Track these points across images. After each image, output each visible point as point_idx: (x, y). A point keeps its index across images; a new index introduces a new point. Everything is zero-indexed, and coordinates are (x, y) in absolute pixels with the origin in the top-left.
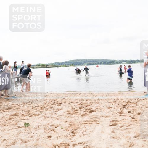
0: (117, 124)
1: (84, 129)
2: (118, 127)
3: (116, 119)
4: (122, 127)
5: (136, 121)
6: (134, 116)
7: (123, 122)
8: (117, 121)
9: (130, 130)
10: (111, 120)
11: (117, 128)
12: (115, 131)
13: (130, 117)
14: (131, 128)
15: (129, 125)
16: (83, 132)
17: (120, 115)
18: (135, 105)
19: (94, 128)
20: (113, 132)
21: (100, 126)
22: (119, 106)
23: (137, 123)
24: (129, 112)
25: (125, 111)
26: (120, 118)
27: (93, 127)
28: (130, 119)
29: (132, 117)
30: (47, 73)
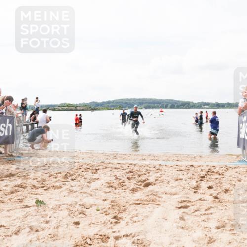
1: (135, 213)
2: (190, 210)
4: (198, 210)
5: (221, 202)
6: (218, 194)
7: (198, 203)
9: (210, 216)
10: (180, 200)
11: (190, 213)
12: (186, 218)
13: (212, 195)
14: (212, 214)
16: (133, 217)
17: (195, 192)
19: (151, 212)
20: (182, 219)
21: (160, 208)
22: (193, 177)
23: (222, 206)
25: (204, 185)
28: (211, 198)
30: (76, 119)
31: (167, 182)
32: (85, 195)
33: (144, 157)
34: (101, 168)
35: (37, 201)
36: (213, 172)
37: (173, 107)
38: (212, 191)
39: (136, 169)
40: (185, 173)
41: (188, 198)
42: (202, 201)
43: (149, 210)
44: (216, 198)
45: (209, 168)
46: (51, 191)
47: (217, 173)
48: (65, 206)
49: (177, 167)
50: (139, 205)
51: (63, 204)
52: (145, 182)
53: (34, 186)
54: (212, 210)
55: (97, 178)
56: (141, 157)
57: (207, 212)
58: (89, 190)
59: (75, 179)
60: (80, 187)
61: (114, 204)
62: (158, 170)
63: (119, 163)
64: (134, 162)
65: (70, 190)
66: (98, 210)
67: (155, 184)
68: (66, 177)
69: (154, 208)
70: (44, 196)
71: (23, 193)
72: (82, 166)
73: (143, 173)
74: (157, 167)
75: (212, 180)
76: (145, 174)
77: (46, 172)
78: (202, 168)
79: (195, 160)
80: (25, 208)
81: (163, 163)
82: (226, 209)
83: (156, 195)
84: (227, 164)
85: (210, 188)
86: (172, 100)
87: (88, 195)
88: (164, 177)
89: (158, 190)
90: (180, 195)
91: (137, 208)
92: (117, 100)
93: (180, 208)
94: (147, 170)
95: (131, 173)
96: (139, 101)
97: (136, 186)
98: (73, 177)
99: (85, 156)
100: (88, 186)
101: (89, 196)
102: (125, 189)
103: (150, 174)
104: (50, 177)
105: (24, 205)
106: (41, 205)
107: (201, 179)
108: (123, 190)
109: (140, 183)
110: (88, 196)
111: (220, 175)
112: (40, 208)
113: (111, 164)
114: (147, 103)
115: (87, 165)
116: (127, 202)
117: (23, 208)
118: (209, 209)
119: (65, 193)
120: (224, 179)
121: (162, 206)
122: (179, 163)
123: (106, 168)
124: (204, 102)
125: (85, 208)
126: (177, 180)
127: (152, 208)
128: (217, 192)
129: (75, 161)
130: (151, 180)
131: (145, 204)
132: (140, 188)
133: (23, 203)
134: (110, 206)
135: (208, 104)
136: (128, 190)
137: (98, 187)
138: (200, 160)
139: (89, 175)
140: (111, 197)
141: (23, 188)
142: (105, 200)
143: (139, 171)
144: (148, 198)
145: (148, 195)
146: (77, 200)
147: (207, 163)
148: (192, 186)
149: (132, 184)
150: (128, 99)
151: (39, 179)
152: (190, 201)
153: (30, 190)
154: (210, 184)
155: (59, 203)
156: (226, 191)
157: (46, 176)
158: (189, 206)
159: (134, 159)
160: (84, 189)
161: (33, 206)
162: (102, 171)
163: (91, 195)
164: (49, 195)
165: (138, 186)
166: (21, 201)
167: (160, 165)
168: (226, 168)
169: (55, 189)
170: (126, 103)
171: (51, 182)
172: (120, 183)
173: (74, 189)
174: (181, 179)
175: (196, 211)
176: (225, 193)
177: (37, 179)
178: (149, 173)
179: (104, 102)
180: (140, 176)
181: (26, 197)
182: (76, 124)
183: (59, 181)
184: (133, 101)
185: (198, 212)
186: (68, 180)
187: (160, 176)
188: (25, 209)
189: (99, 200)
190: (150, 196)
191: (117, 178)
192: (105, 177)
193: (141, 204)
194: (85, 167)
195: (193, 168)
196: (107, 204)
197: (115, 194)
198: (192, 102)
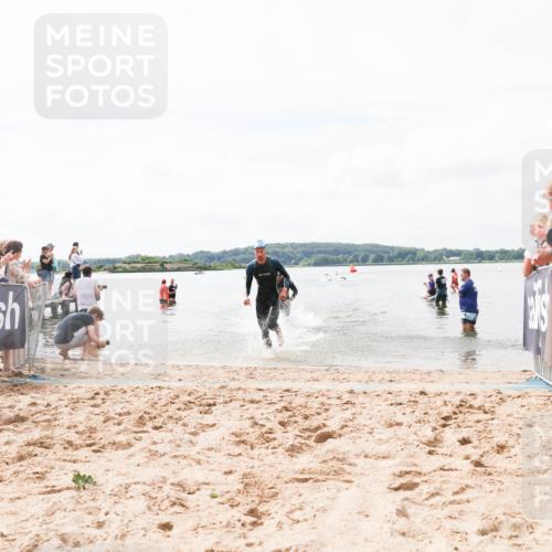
0: (416, 485)
1: (296, 501)
2: (420, 494)
3: (415, 465)
4: (437, 494)
5: (490, 474)
6: (482, 456)
7: (438, 478)
8: (420, 474)
9: (465, 507)
10: (397, 470)
11: (419, 499)
12: (410, 511)
13: (467, 458)
14: (468, 501)
15: (463, 490)
16: (292, 512)
17: (430, 453)
18: (489, 416)
19: (333, 499)
20: (402, 513)
21: (353, 489)
22: (427, 418)
23: (492, 482)
24: (465, 442)
25: (451, 436)
26: (429, 464)
27: (327, 494)
28: (467, 466)
29: (474, 458)
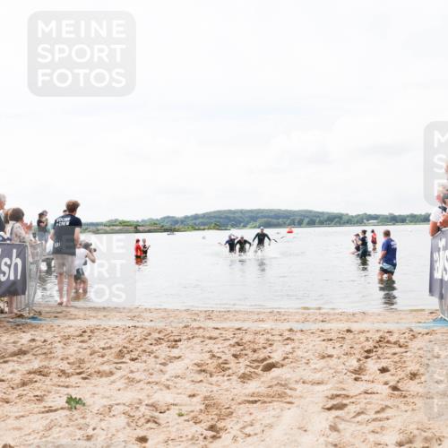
1: (248, 418)
2: (349, 413)
4: (362, 412)
5: (405, 396)
6: (398, 382)
7: (363, 400)
9: (385, 423)
10: (330, 394)
12: (340, 427)
13: (387, 384)
14: (388, 419)
16: (244, 427)
17: (356, 379)
18: (402, 350)
19: (277, 417)
20: (334, 428)
21: (294, 409)
22: (352, 351)
23: (406, 404)
25: (373, 366)
29: (391, 384)
30: (138, 248)
31: (304, 361)
32: (156, 387)
33: (262, 317)
34: (185, 337)
35: (70, 400)
36: (388, 342)
37: (312, 223)
38: (387, 376)
39: (248, 338)
40: (338, 345)
41: (344, 389)
42: (369, 396)
43: (273, 413)
44: (395, 388)
45: (381, 334)
46: (95, 380)
47: (395, 343)
48: (121, 408)
49: (322, 333)
50: (255, 405)
51: (117, 404)
52: (265, 363)
53: (63, 372)
54: (388, 411)
55: (177, 356)
56: (256, 317)
57: (379, 416)
58: (163, 378)
59: (136, 359)
60: (146, 373)
61: (209, 404)
62: (287, 339)
63: (217, 329)
64: (245, 326)
65: (128, 378)
66: (181, 415)
67: (283, 366)
68: (121, 354)
69: (282, 410)
70: (82, 390)
71: (42, 384)
72: (150, 334)
73: (261, 346)
74: (287, 334)
75: (387, 357)
76: (265, 348)
77: (85, 345)
78: (368, 335)
79: (355, 319)
80: (47, 412)
81: (296, 327)
82: (413, 410)
83: (284, 386)
84: (413, 326)
85: (384, 370)
86: (310, 212)
87: (162, 387)
88: (299, 353)
89: (288, 376)
90: (329, 386)
91: (252, 411)
92: (211, 213)
93: (329, 409)
94: (268, 340)
95: (239, 345)
96: (250, 214)
97: (249, 369)
98: (134, 355)
99: (154, 315)
100: (161, 371)
101: (164, 388)
102: (229, 376)
103: (274, 347)
104: (91, 354)
105: (45, 407)
106: (78, 406)
107: (366, 354)
108: (226, 378)
109: (256, 364)
110: (161, 390)
111: (401, 347)
112: (75, 412)
113: (201, 330)
114: (265, 217)
115: (159, 332)
116: (233, 400)
117: (43, 412)
118: (383, 410)
119: (120, 384)
120: (408, 354)
121: (298, 406)
122: (326, 326)
123: (193, 338)
124: (368, 213)
125: (157, 410)
126: (323, 357)
127: (279, 410)
128: (397, 379)
129: (137, 324)
130: (276, 357)
131: (265, 402)
132: (256, 374)
133: (44, 404)
134: (203, 407)
135: (375, 217)
136: (234, 378)
137: (180, 372)
138: (363, 320)
139: (163, 351)
140: (203, 390)
141: (43, 375)
142: (194, 396)
143: (254, 342)
144: (271, 391)
145: (270, 387)
146: (142, 396)
147: (377, 326)
148: (351, 369)
149: (241, 367)
150: (230, 211)
151: (71, 360)
152: (348, 396)
153: (56, 380)
154: (384, 363)
155: (110, 403)
156: (413, 376)
157: (85, 354)
158: (345, 405)
159: (244, 321)
160: (153, 376)
161: (62, 408)
162: (186, 342)
163: (168, 387)
164: (90, 387)
165: (253, 370)
166: (40, 399)
167: (291, 330)
168: (412, 333)
169: (101, 377)
170: (227, 218)
171: (94, 364)
172: (219, 365)
173: (137, 376)
174: (330, 356)
175: (359, 414)
176: (411, 379)
177: (67, 358)
178: (271, 345)
179: (186, 217)
180: (255, 351)
181: (49, 392)
182: (137, 257)
183: (108, 361)
184: (240, 215)
185: (363, 416)
186: (124, 360)
187: (291, 351)
188: (47, 414)
189: (184, 396)
190: (275, 388)
191: (214, 356)
192: (192, 353)
193: (259, 403)
194: (156, 335)
195: (351, 336)
196: (197, 405)
197: (212, 384)
198: (347, 215)
